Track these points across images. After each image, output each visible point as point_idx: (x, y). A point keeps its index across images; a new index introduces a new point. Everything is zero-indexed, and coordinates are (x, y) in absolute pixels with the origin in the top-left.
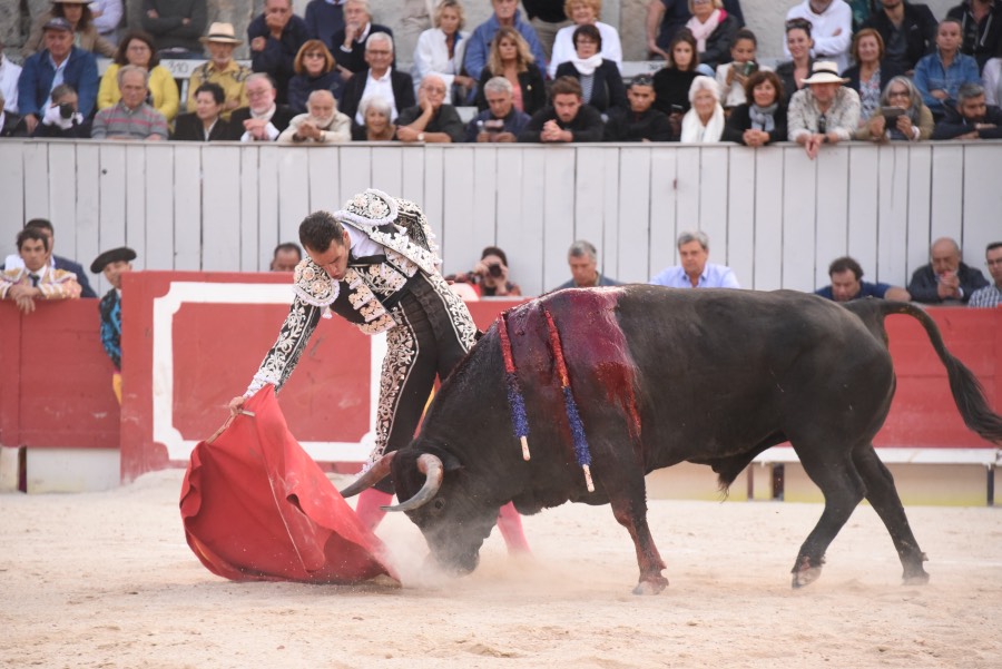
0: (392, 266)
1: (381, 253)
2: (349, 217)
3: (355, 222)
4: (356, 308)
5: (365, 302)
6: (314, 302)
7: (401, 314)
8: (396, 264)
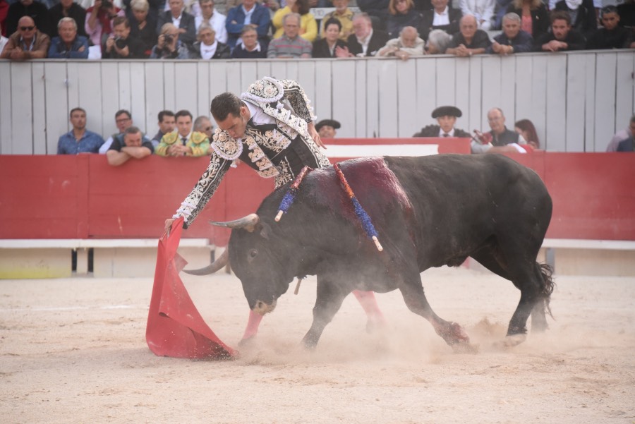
0: (281, 132)
1: (273, 122)
2: (251, 97)
3: (254, 101)
4: (253, 161)
5: (259, 159)
6: (226, 157)
7: (287, 166)
8: (284, 130)
